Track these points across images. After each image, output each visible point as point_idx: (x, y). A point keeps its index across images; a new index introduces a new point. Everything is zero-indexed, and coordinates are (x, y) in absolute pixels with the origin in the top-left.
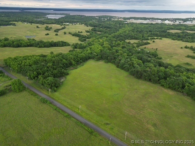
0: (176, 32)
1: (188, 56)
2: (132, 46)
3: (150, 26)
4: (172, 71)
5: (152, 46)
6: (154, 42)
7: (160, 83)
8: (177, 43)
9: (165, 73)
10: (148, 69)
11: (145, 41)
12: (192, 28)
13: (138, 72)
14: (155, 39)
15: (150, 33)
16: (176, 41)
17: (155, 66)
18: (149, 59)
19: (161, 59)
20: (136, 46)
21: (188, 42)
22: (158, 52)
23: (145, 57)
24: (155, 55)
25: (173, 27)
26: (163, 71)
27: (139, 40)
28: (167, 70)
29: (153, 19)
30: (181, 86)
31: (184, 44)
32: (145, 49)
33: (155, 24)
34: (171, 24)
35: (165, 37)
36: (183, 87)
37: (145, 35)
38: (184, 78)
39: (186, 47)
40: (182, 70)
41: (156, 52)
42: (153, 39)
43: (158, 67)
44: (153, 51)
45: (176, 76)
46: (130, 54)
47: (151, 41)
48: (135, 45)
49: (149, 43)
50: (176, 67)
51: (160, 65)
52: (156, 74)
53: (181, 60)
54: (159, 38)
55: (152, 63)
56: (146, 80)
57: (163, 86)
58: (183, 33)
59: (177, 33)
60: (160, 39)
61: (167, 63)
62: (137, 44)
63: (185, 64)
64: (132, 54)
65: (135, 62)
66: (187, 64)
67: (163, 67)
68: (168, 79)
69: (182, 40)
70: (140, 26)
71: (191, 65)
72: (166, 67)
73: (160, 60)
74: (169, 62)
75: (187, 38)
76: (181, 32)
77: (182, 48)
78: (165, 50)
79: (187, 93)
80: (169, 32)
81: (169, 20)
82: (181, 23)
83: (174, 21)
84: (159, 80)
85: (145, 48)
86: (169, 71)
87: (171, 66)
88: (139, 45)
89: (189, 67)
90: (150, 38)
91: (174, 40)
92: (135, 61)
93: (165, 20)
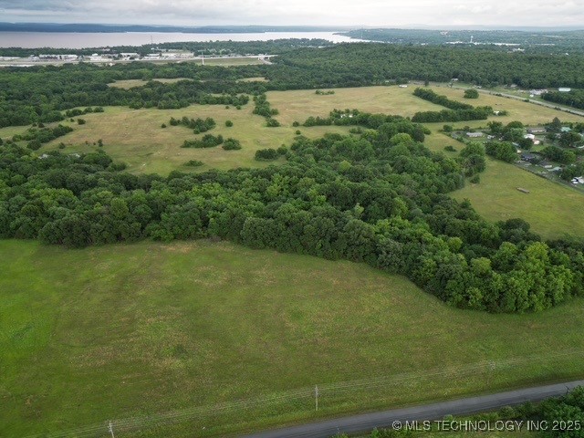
0: (133, 86)
1: (187, 145)
2: (9, 148)
3: (48, 76)
4: (166, 192)
5: (82, 136)
6: (81, 122)
7: (149, 235)
8: (147, 117)
9: (150, 202)
10: (98, 208)
11: (54, 125)
12: (168, 70)
13: (69, 227)
14: (80, 113)
15: (59, 96)
16: (143, 110)
17: (117, 193)
18: (90, 177)
19: (123, 167)
20: (29, 146)
21: (173, 108)
22: (108, 151)
23: (73, 175)
24: (103, 162)
25: (120, 73)
26: (143, 199)
27: (30, 127)
28: (153, 193)
29: (47, 51)
30: (199, 222)
31: (166, 115)
32: (63, 152)
33: (61, 68)
34: (111, 64)
35: (110, 102)
36: (206, 223)
37: (44, 106)
38: (199, 200)
39: (174, 123)
40: (187, 181)
41: (101, 152)
42: (75, 113)
43: (124, 192)
44: (93, 152)
45: (180, 202)
46: (18, 177)
47: (72, 121)
48: (23, 145)
49: (69, 130)
50: (170, 178)
51: (130, 184)
52: (128, 214)
53: (176, 158)
54: (93, 108)
55: (104, 186)
56: (105, 241)
57: (158, 239)
58: (150, 85)
59: (137, 88)
60: (97, 111)
61: (144, 176)
62: (27, 138)
63: (188, 165)
64: (26, 176)
65: (46, 200)
66: (192, 164)
67: (139, 187)
68: (163, 216)
69: (155, 105)
70: (13, 76)
71: (200, 164)
72: (147, 187)
73: (122, 173)
74: (148, 172)
75: (167, 99)
76: (145, 83)
77: (164, 126)
78: (126, 142)
79: (219, 234)
80: (114, 89)
81: (100, 52)
82: (137, 59)
83: (117, 56)
84: (142, 228)
85: (62, 146)
86: (157, 195)
87: (158, 179)
88: (36, 143)
89: (199, 171)
90: (63, 113)
91: (137, 108)
92: (47, 195)
93: (89, 52)
